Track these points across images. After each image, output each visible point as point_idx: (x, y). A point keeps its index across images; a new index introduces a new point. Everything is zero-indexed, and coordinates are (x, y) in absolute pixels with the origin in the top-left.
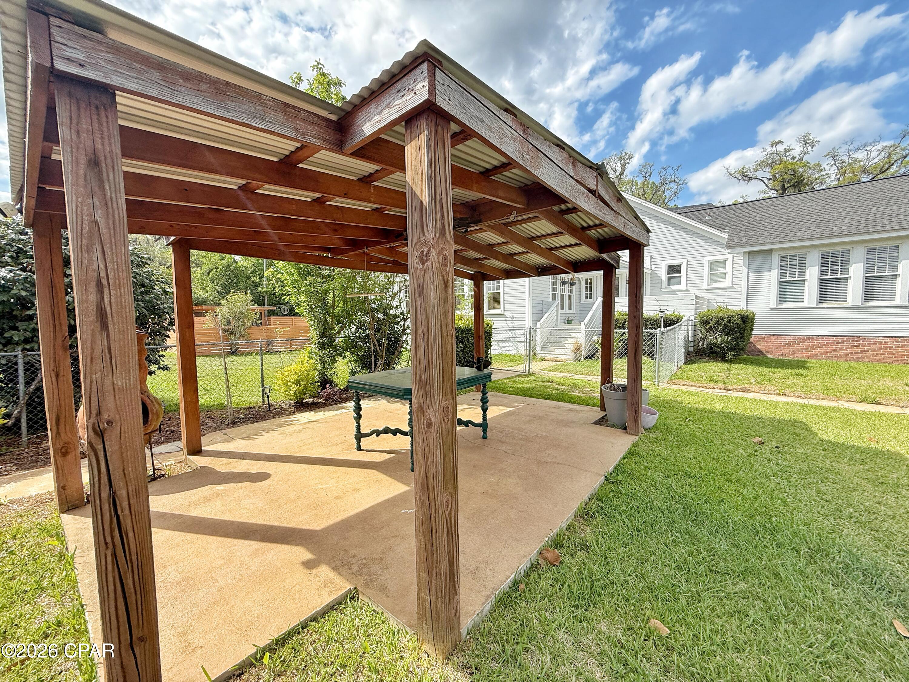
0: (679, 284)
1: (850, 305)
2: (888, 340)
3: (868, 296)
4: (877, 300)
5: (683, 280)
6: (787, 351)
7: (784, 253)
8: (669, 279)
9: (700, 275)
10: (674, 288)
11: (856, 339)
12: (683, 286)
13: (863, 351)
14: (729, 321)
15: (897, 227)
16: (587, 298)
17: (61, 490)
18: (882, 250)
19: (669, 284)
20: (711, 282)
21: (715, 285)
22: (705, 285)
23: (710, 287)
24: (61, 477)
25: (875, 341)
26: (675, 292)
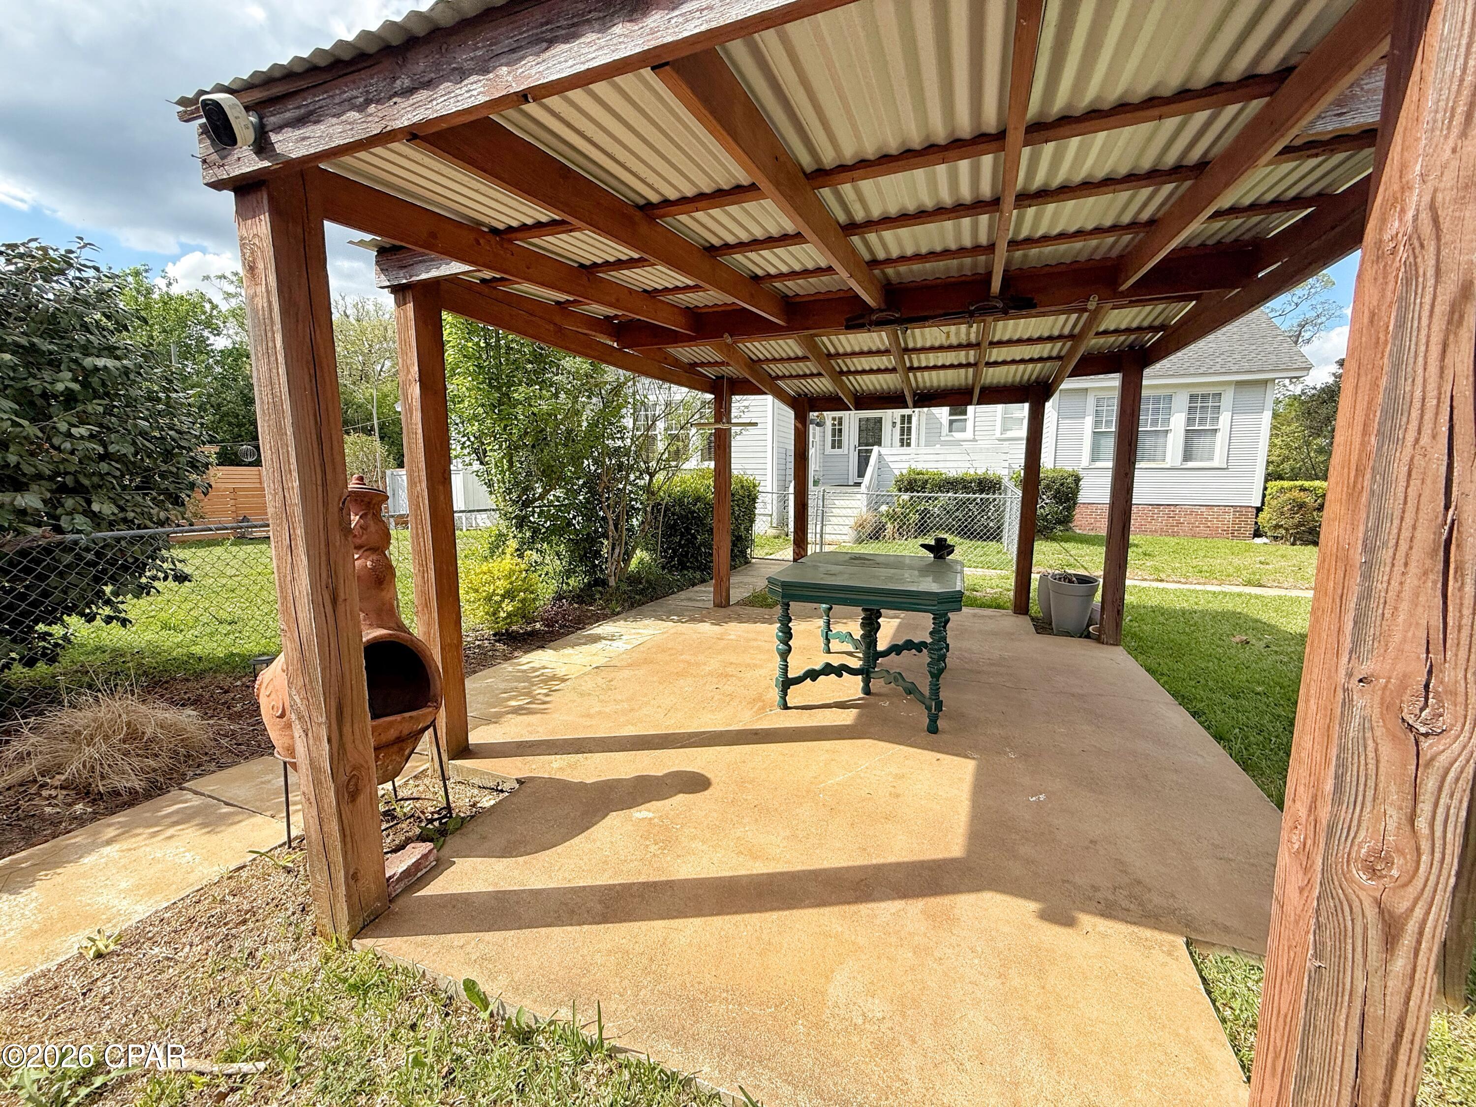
0: (964, 430)
1: (1168, 466)
2: (1204, 509)
3: (1187, 456)
4: (1196, 460)
5: (970, 424)
6: (1098, 524)
7: (1101, 394)
8: (951, 422)
9: (992, 419)
10: (958, 435)
11: (1172, 508)
12: (968, 434)
13: (1179, 523)
14: (1062, 485)
15: (1223, 370)
16: (833, 447)
17: (352, 882)
18: (1205, 397)
19: (950, 431)
20: (1004, 430)
21: (1009, 434)
22: (998, 434)
23: (1004, 436)
24: (350, 852)
25: (1192, 510)
26: (958, 442)
